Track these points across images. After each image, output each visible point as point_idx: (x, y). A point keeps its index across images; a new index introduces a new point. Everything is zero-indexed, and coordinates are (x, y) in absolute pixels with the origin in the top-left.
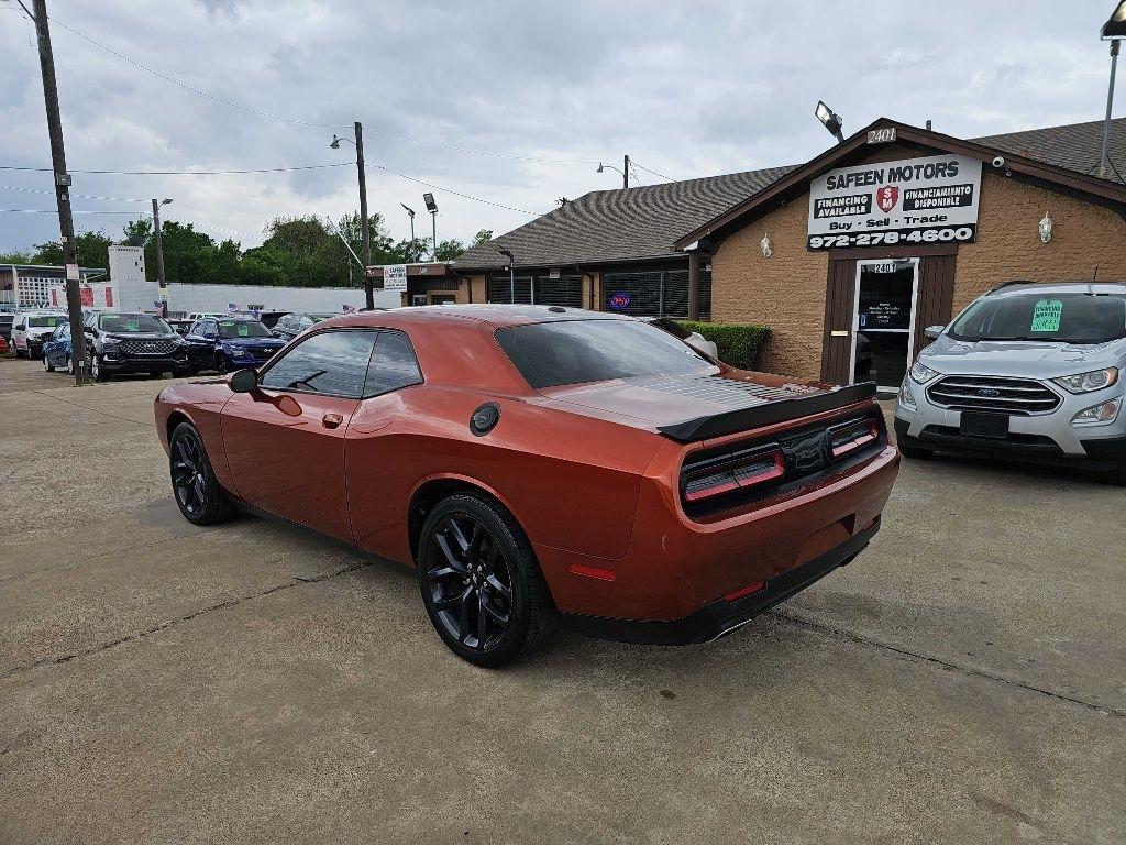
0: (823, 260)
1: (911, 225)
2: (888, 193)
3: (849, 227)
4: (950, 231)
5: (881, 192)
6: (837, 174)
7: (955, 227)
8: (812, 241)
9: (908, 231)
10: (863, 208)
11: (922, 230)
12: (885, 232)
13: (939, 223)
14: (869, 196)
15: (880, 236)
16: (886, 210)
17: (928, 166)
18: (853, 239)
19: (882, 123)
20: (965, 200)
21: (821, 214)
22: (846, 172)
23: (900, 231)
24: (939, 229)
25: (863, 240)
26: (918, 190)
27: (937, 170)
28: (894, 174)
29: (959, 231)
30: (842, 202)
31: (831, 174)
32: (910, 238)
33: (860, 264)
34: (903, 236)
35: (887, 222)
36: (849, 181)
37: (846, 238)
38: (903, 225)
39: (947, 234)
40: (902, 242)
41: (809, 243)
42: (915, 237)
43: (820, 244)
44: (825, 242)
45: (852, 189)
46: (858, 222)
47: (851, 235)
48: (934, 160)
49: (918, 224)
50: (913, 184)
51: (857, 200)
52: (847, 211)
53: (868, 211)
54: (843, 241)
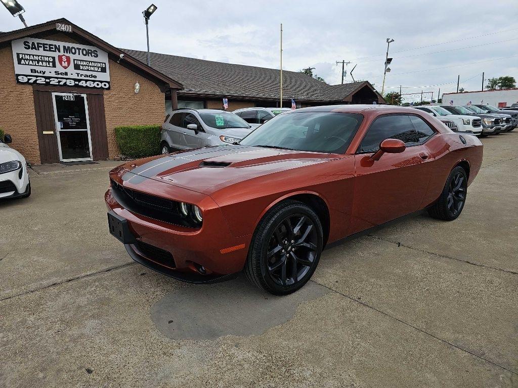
0: (29, 90)
1: (80, 78)
2: (64, 58)
3: (44, 73)
4: (99, 83)
5: (60, 58)
6: (31, 41)
7: (101, 82)
8: (20, 77)
9: (79, 81)
10: (51, 64)
11: (86, 81)
12: (67, 79)
13: (93, 79)
14: (54, 58)
15: (64, 81)
16: (65, 68)
17: (83, 49)
18: (47, 80)
19: (63, 21)
20: (103, 70)
21: (23, 62)
22: (36, 41)
23: (75, 80)
24: (94, 81)
25: (54, 82)
26: (81, 61)
27: (88, 53)
28: (66, 49)
29: (103, 84)
30: (37, 58)
31: (26, 39)
32: (80, 84)
33: (54, 94)
34: (77, 83)
35: (66, 74)
36: (38, 47)
37: (43, 79)
38: (76, 77)
39: (98, 85)
40: (76, 86)
41: (18, 79)
42: (83, 84)
43: (25, 80)
44: (29, 79)
45: (41, 52)
46: (50, 71)
47: (46, 78)
48: (87, 47)
49: (83, 78)
50: (77, 56)
51: (46, 59)
52: (40, 63)
53: (54, 66)
54: (41, 81)
